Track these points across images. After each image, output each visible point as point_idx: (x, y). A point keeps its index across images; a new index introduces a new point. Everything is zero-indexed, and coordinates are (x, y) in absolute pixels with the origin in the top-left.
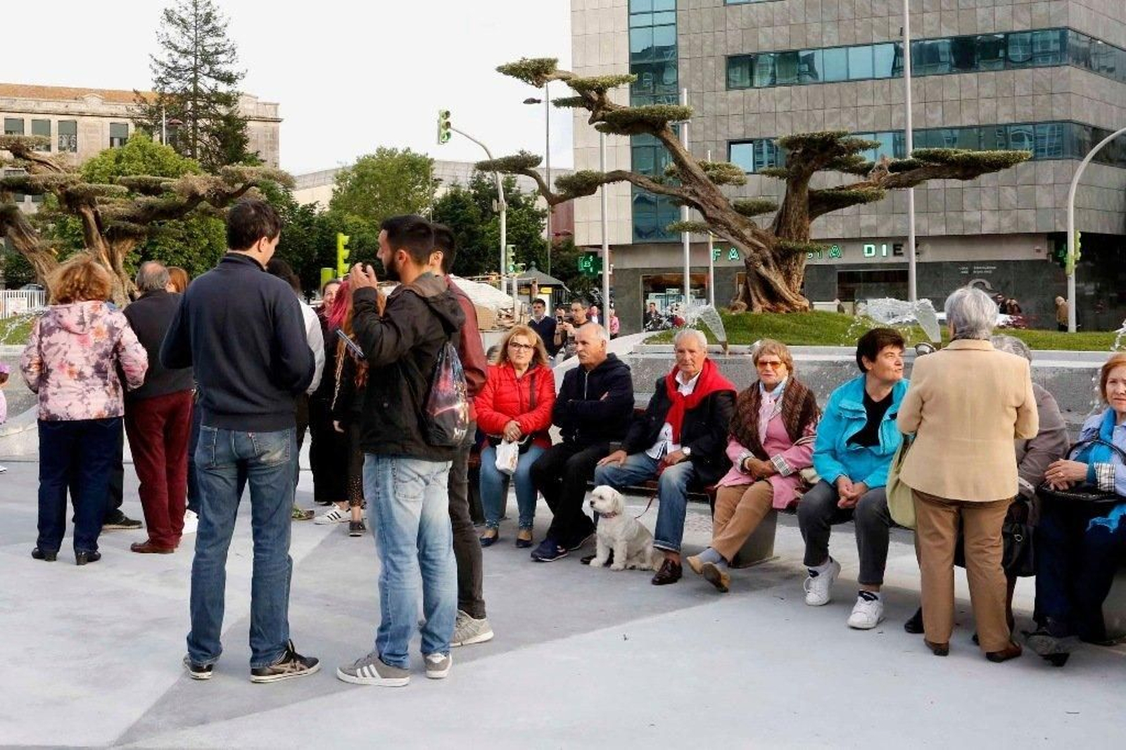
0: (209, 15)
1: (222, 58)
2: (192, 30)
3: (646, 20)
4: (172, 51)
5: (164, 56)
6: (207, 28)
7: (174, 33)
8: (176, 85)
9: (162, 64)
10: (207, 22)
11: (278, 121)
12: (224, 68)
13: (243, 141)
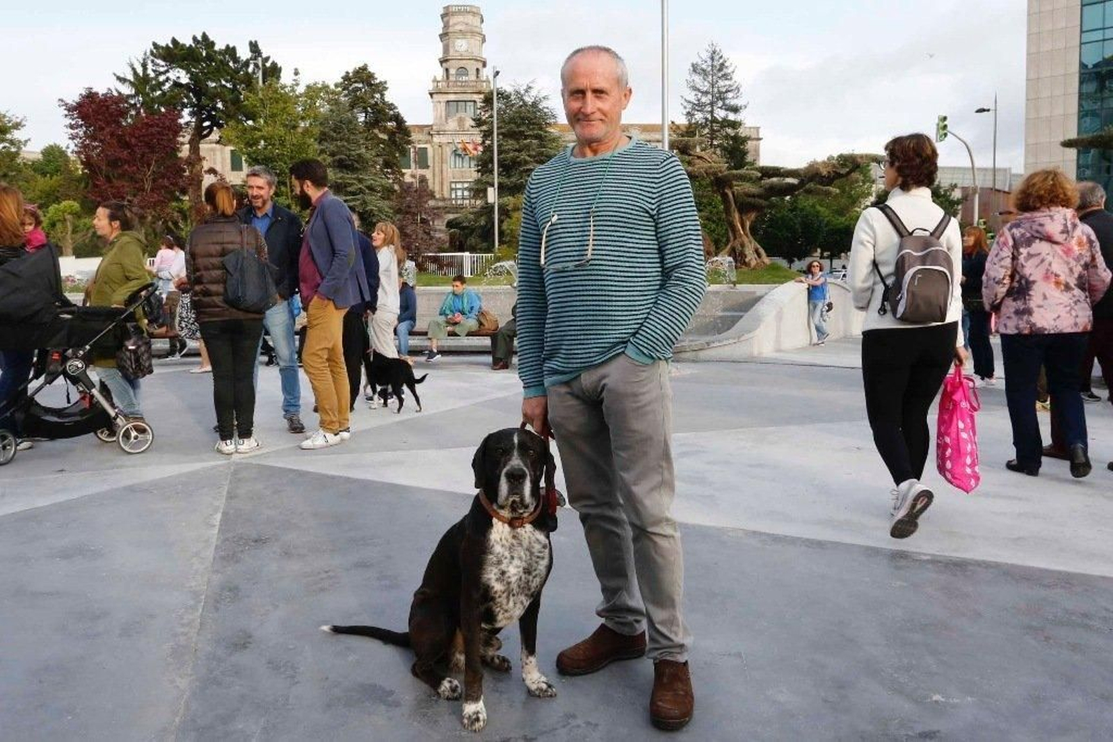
0: (722, 65)
1: (730, 95)
2: (710, 77)
3: (1098, 35)
4: (697, 93)
5: (692, 97)
6: (720, 75)
7: (698, 79)
8: (699, 116)
9: (689, 102)
10: (720, 70)
11: (759, 139)
12: (733, 102)
13: (745, 153)
